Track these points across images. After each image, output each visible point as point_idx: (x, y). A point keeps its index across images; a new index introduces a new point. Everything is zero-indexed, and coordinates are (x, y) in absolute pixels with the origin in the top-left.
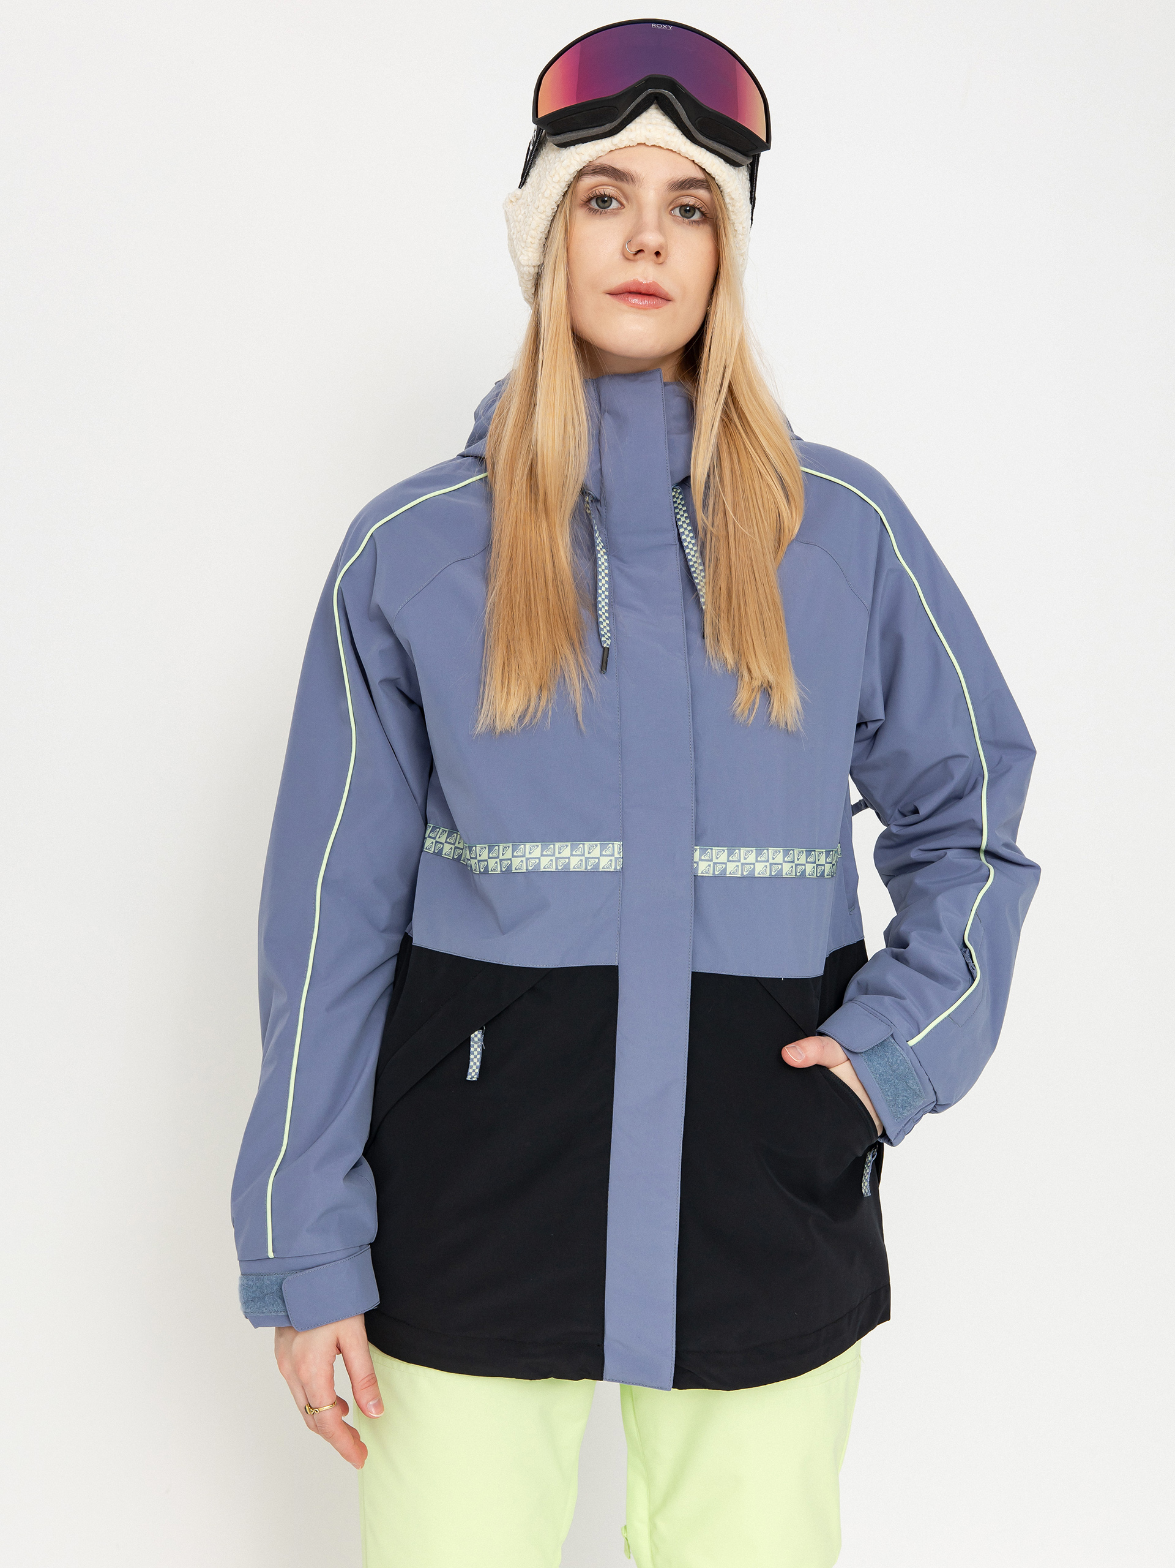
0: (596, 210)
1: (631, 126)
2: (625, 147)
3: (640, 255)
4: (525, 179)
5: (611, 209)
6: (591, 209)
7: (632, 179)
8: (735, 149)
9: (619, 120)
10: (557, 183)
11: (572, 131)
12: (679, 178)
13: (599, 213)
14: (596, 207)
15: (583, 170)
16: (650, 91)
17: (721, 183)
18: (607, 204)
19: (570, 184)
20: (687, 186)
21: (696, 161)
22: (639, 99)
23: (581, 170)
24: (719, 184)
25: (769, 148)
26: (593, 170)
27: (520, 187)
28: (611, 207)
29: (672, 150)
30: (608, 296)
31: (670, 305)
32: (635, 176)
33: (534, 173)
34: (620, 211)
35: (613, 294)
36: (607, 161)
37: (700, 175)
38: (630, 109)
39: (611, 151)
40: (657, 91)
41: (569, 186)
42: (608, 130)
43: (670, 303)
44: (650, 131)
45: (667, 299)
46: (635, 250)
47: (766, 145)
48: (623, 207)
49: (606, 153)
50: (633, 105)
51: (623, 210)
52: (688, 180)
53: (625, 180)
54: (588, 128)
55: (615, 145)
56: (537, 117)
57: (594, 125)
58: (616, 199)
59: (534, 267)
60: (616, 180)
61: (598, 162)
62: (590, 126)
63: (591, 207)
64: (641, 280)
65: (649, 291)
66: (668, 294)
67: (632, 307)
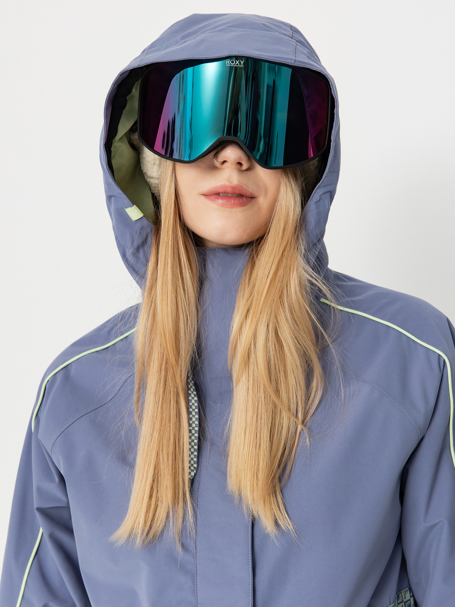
3: (226, 164)
31: (254, 201)
45: (252, 197)
46: (221, 160)
64: (227, 184)
65: (235, 192)
66: (252, 194)
67: (221, 206)
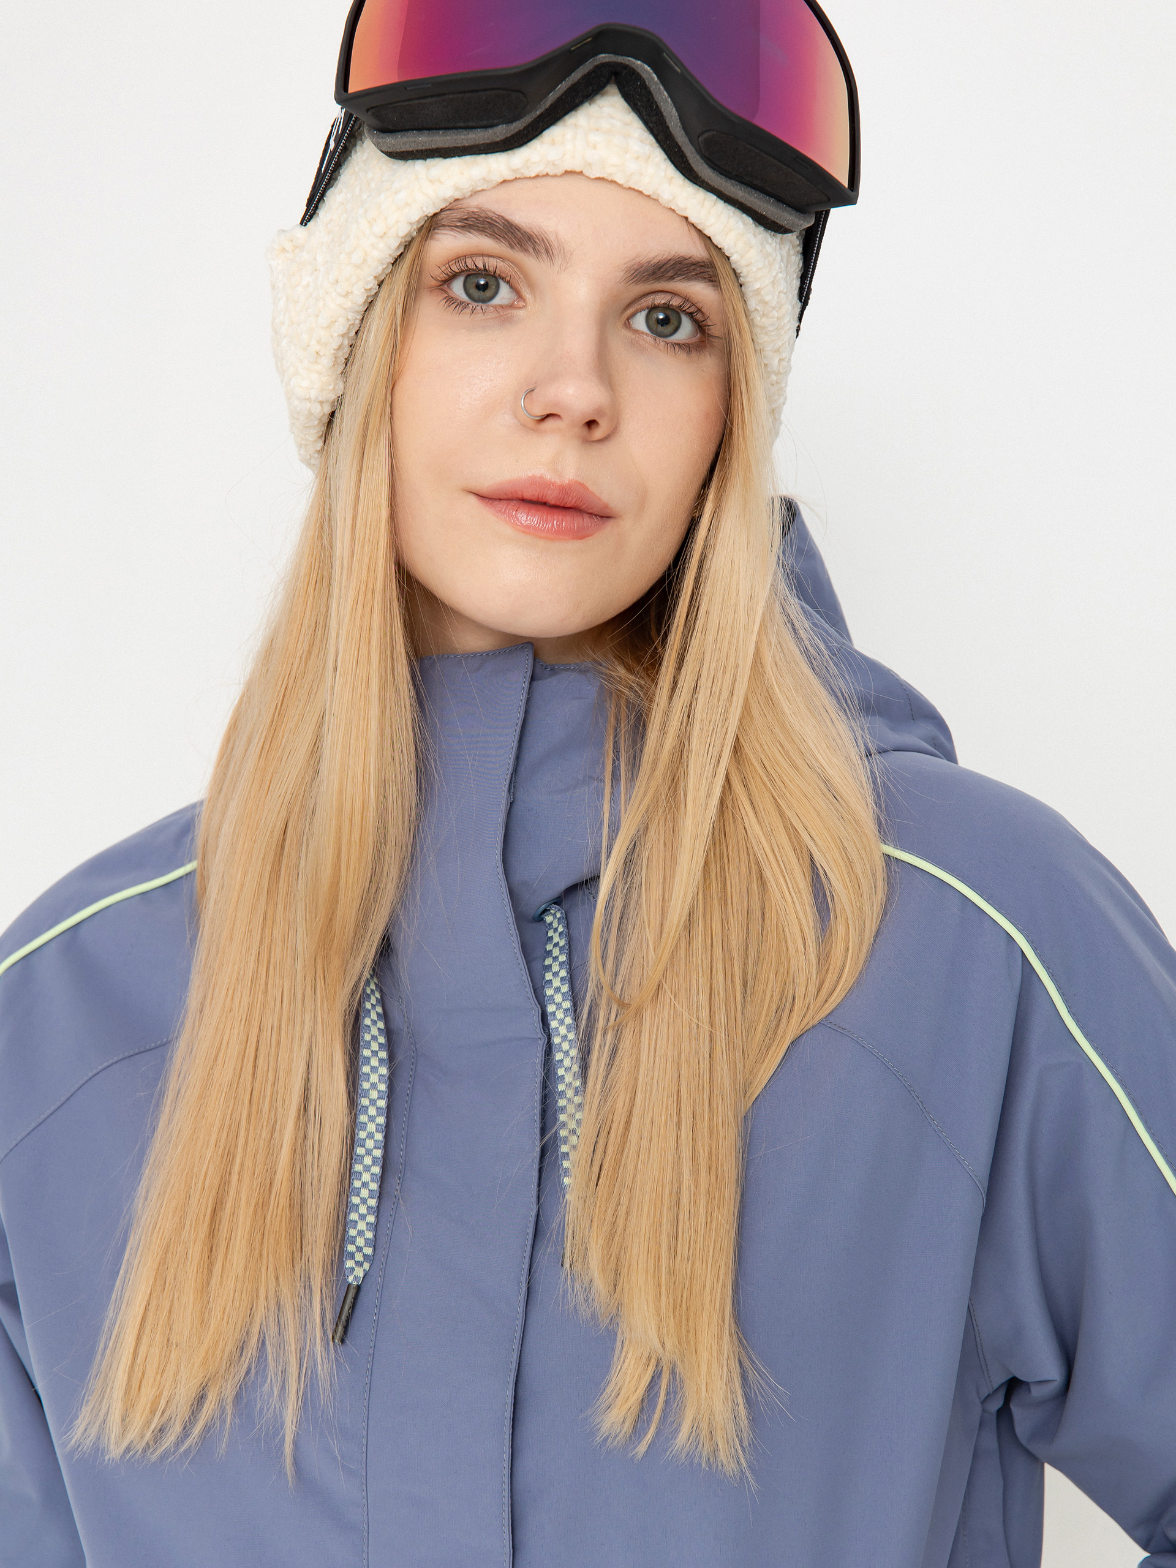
0: (462, 303)
1: (554, 133)
2: (537, 176)
3: (550, 424)
4: (316, 208)
5: (495, 307)
6: (450, 300)
7: (547, 251)
8: (780, 200)
9: (528, 119)
10: (382, 237)
11: (420, 129)
12: (652, 255)
13: (468, 311)
14: (463, 296)
15: (440, 217)
16: (604, 57)
17: (742, 270)
18: (488, 293)
19: (410, 242)
20: (671, 274)
21: (692, 219)
22: (576, 76)
23: (435, 215)
24: (738, 271)
25: (852, 201)
26: (461, 220)
27: (305, 221)
28: (497, 301)
29: (641, 192)
30: (473, 500)
31: (609, 527)
32: (555, 244)
33: (335, 197)
34: (515, 312)
35: (488, 498)
36: (496, 204)
37: (696, 250)
38: (552, 97)
39: (504, 181)
40: (620, 59)
41: (407, 246)
42: (502, 137)
43: (611, 523)
44: (595, 147)
45: (604, 516)
46: (541, 412)
47: (847, 195)
48: (522, 304)
49: (494, 183)
50: (562, 87)
51: (521, 313)
52: (672, 263)
53: (531, 250)
54: (457, 128)
55: (515, 171)
56: (346, 88)
57: (471, 124)
58: (508, 282)
59: (321, 403)
60: (512, 247)
61: (473, 204)
62: (462, 124)
63: (451, 294)
64: (549, 476)
65: (566, 501)
66: (606, 506)
67: (523, 532)
